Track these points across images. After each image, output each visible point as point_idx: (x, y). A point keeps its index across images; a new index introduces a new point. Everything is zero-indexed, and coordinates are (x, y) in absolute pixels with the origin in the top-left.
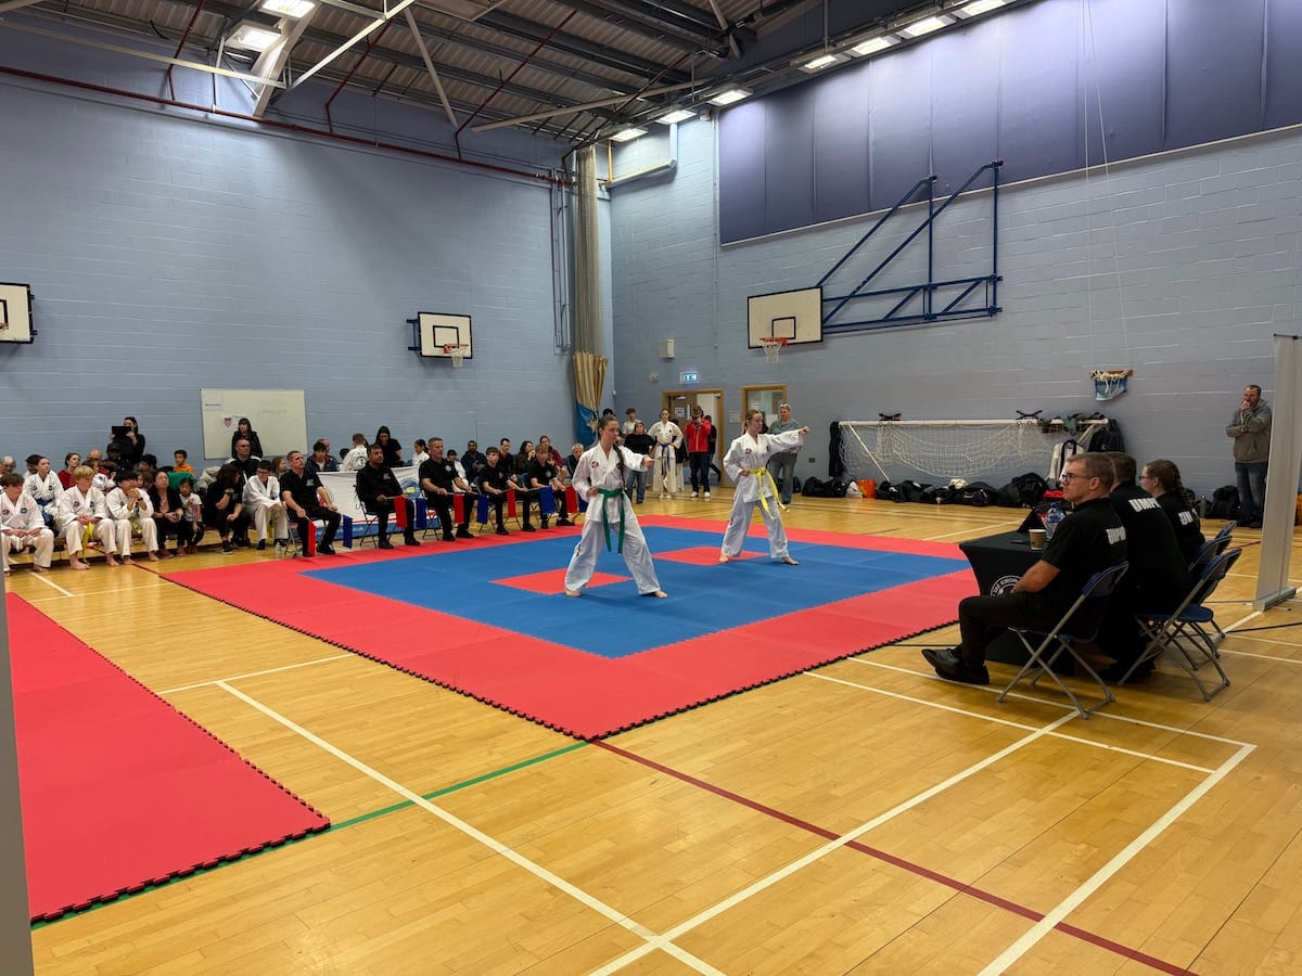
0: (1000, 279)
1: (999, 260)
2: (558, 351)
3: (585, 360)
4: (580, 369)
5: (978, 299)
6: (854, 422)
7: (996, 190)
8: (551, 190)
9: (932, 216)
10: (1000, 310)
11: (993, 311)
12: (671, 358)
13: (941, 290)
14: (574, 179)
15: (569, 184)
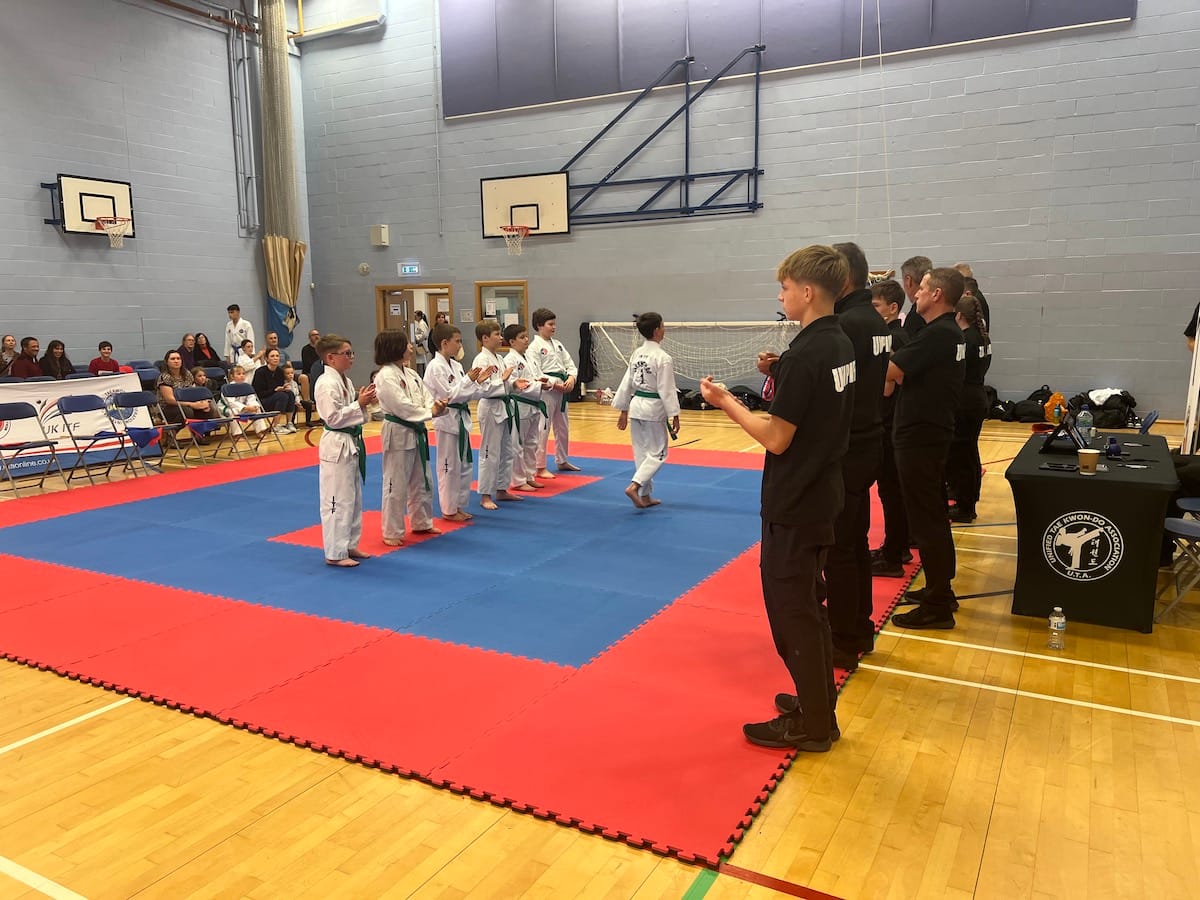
0: (761, 172)
1: (760, 152)
2: (243, 233)
3: (277, 245)
4: (271, 256)
5: (739, 194)
6: (606, 324)
7: (758, 76)
8: (228, 36)
9: (689, 102)
10: (761, 206)
11: (754, 206)
12: (384, 248)
13: (700, 182)
14: (257, 26)
15: (251, 31)
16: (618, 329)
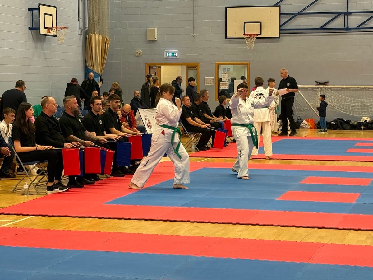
13: (354, 16)
16: (307, 89)
